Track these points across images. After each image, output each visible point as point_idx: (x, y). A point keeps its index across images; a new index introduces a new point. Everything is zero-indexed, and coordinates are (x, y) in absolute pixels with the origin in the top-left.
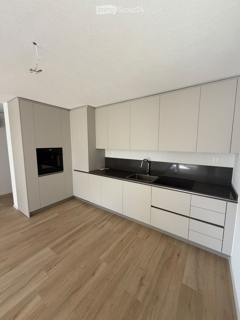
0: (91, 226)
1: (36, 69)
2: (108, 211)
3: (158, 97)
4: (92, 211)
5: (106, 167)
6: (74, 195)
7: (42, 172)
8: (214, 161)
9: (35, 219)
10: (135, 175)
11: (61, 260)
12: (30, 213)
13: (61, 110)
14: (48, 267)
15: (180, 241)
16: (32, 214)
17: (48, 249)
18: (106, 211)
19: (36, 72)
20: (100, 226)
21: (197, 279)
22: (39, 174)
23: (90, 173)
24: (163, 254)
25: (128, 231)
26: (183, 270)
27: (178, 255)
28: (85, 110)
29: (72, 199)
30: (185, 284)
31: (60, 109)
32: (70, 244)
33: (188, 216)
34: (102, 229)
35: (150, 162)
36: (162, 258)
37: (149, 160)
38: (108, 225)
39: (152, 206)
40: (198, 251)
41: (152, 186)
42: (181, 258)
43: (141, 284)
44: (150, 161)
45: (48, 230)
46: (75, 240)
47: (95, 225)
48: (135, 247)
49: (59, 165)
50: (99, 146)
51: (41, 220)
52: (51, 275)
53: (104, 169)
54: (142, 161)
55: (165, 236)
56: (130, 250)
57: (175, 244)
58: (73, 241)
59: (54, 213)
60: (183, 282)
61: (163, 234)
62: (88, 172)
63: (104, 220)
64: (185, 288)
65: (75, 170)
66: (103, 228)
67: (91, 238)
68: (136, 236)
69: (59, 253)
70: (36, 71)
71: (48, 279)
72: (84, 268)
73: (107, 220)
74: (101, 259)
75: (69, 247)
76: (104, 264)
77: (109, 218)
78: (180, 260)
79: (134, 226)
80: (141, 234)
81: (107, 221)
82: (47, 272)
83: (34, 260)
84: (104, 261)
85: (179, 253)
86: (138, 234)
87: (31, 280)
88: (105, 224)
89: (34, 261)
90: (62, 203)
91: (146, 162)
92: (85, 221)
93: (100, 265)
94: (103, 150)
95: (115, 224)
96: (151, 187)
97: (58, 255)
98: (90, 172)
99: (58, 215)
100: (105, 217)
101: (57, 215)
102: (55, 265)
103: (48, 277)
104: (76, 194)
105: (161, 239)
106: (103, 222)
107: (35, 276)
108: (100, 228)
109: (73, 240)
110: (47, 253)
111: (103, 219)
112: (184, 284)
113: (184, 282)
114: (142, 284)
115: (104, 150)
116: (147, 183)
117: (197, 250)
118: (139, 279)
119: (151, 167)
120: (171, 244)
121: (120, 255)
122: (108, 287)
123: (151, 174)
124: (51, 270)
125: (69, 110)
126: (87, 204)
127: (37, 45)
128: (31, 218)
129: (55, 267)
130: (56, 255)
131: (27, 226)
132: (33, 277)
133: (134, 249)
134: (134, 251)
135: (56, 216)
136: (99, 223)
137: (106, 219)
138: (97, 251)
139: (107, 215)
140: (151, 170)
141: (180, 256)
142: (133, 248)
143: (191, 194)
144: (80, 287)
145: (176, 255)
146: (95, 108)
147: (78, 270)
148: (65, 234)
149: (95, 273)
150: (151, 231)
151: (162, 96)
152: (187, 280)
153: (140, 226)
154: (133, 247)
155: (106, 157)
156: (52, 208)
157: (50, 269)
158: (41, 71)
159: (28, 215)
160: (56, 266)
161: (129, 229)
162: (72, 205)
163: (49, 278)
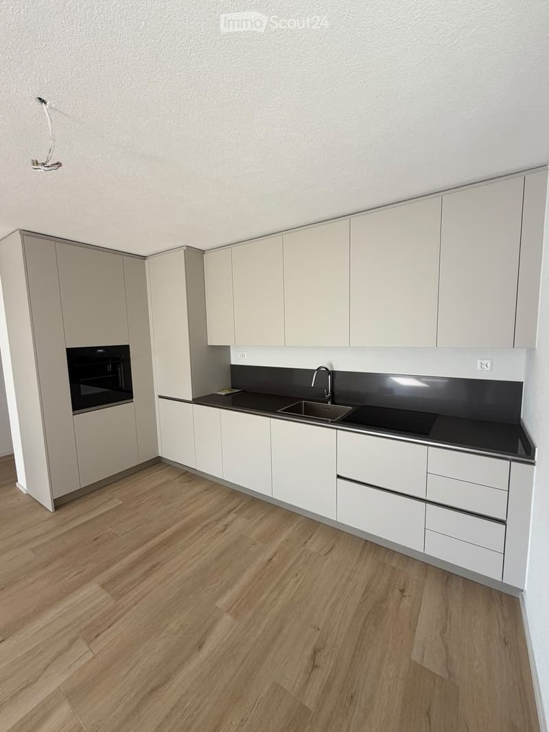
0: (199, 528)
1: (48, 161)
2: (238, 489)
3: (345, 222)
4: (202, 492)
5: (232, 388)
6: (160, 455)
7: (80, 403)
8: (479, 368)
9: (66, 513)
10: (301, 404)
11: (125, 612)
12: (54, 500)
13: (125, 257)
14: (91, 632)
15: (406, 558)
16: (59, 504)
17: (93, 587)
18: (234, 490)
19: (46, 169)
20: (220, 526)
21: (446, 647)
22: (74, 409)
23: (195, 403)
24: (365, 591)
25: (284, 536)
26: (413, 626)
27: (402, 591)
28: (180, 256)
29: (154, 465)
30: (419, 662)
31: (123, 255)
32: (147, 574)
33: (423, 497)
34: (224, 534)
35: (333, 374)
36: (364, 601)
37: (330, 369)
38: (239, 523)
39: (339, 477)
40: (447, 580)
41: (337, 429)
42: (408, 598)
43: (315, 666)
44: (333, 371)
45: (96, 539)
46: (158, 564)
47: (206, 526)
48: (301, 577)
49: (123, 384)
50: (214, 340)
51: (79, 516)
52: (97, 652)
53: (229, 392)
54: (314, 371)
55: (371, 547)
56: (289, 582)
57: (394, 564)
58: (154, 566)
59: (111, 499)
60: (413, 658)
61: (366, 541)
62: (191, 399)
63: (229, 512)
64: (418, 671)
65: (160, 397)
66: (226, 531)
67: (197, 557)
68: (302, 548)
69: (118, 596)
70: (49, 164)
71: (90, 661)
72: (179, 631)
73: (235, 513)
74: (219, 606)
75: (143, 581)
76: (227, 618)
77: (240, 506)
78: (406, 603)
79: (298, 524)
80: (316, 544)
81: (234, 515)
82: (89, 643)
83: (58, 615)
84: (228, 612)
85: (404, 586)
86: (308, 544)
87: (48, 665)
88: (231, 523)
89: (60, 617)
90: (132, 475)
91: (325, 373)
92: (184, 516)
93: (215, 622)
94: (225, 350)
95: (255, 522)
96: (335, 431)
97: (117, 600)
98: (196, 401)
99: (121, 502)
100: (231, 505)
101: (119, 503)
102: (109, 627)
103: (90, 656)
104: (165, 452)
105: (361, 554)
106: (225, 516)
107: (60, 654)
108: (217, 533)
109: (153, 562)
110: (91, 596)
111: (226, 509)
112: (415, 662)
113: (416, 656)
114: (317, 666)
115: (227, 348)
116: (326, 422)
117: (445, 577)
118: (309, 652)
119: (336, 384)
120: (384, 564)
121: (264, 596)
122: (235, 674)
123: (336, 401)
124: (99, 638)
125: (144, 258)
126: (190, 476)
127: (48, 103)
128: (57, 512)
129: (109, 630)
130: (113, 601)
131: (47, 533)
132: (55, 658)
133: (298, 580)
134: (299, 583)
135: (117, 505)
136: (218, 520)
137: (234, 508)
138: (210, 587)
139: (236, 500)
140: (336, 393)
141: (405, 594)
142: (296, 579)
143: (426, 447)
144: (168, 678)
145: (397, 592)
146: (203, 252)
147: (163, 635)
148: (136, 548)
149: (203, 643)
150: (337, 534)
151: (354, 219)
152: (423, 652)
153: (312, 524)
154: (297, 575)
155: (232, 363)
156: (106, 488)
157: (97, 636)
158: (59, 164)
159: (49, 506)
160: (112, 628)
161: (288, 532)
162: (157, 478)
163: (94, 658)
